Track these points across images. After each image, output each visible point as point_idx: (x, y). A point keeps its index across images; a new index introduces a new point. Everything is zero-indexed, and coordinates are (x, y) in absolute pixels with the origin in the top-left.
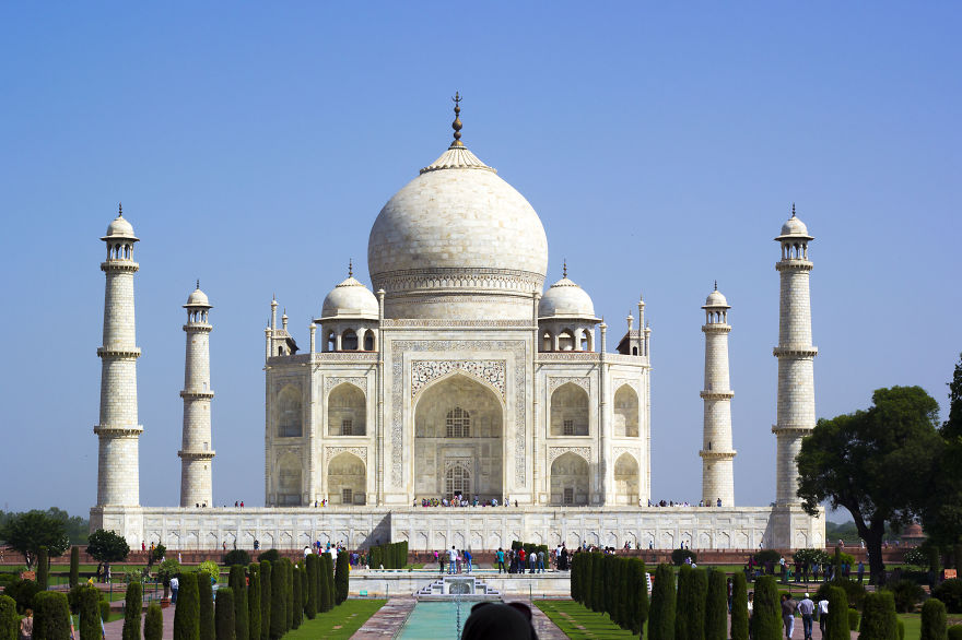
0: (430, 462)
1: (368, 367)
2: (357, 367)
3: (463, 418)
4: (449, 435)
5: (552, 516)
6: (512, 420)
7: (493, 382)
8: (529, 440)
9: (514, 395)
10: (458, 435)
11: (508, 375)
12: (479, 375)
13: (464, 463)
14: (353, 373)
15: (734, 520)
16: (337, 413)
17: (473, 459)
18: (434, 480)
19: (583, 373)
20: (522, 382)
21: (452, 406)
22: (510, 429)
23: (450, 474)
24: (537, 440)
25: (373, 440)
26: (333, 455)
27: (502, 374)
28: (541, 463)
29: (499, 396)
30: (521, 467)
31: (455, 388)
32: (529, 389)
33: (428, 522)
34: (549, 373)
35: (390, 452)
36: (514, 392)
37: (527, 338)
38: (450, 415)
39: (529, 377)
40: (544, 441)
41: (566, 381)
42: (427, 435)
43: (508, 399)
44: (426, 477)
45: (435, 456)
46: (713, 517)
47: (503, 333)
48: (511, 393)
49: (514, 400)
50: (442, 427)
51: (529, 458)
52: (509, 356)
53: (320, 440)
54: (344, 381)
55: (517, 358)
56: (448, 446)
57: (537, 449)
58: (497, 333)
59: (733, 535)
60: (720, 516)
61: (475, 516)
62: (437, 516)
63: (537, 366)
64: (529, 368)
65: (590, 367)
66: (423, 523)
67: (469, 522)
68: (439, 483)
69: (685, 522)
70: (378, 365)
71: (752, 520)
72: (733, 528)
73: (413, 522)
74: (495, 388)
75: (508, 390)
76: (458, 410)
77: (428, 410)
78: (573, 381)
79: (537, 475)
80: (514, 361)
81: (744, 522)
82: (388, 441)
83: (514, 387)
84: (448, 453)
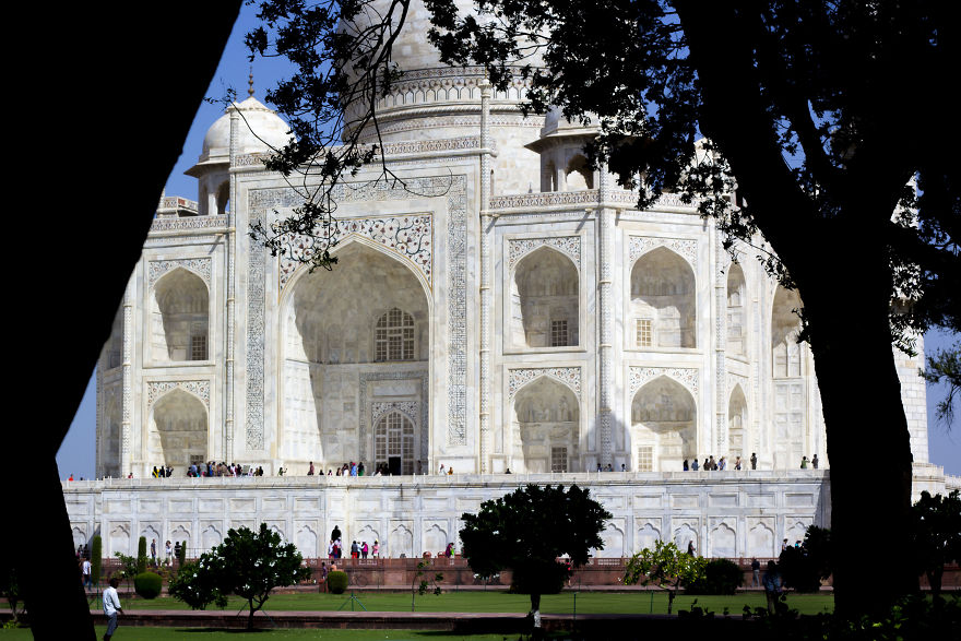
0: (349, 407)
1: (212, 240)
2: (196, 240)
3: (403, 327)
4: (380, 359)
5: (396, 494)
6: (443, 323)
7: (411, 255)
8: (472, 358)
9: (447, 277)
10: (396, 358)
11: (437, 240)
12: (389, 243)
13: (405, 406)
14: (190, 252)
15: (744, 499)
16: (184, 324)
17: (418, 398)
18: (355, 438)
19: (569, 229)
20: (460, 251)
21: (383, 306)
22: (440, 337)
23: (381, 428)
24: (486, 357)
25: (220, 366)
26: (159, 395)
27: (427, 238)
28: (494, 399)
29: (422, 278)
30: (458, 410)
31: (381, 273)
32: (472, 263)
33: (162, 506)
34: (510, 232)
35: (245, 387)
36: (448, 270)
37: (468, 170)
38: (382, 323)
39: (473, 241)
40: (500, 359)
41: (539, 245)
42: (344, 359)
43: (437, 285)
44: (342, 434)
45: (357, 396)
46: (702, 491)
47: (429, 164)
48: (442, 272)
49: (448, 284)
50: (368, 344)
51: (472, 392)
52: (440, 207)
53: (140, 372)
54: (176, 265)
55: (453, 208)
56: (378, 378)
57: (487, 375)
58: (418, 165)
59: (742, 528)
60: (716, 489)
61: (240, 494)
62: (175, 495)
63: (487, 221)
64: (473, 225)
65: (581, 216)
66: (154, 508)
67: (230, 506)
68: (363, 445)
69: (647, 503)
70: (227, 234)
71: (781, 499)
72: (743, 514)
73: (136, 506)
74: (414, 265)
75: (437, 268)
76: (395, 313)
77: (344, 315)
78: (552, 244)
79: (486, 424)
80: (447, 214)
81: (764, 501)
82: (241, 368)
83: (447, 260)
84: (378, 390)
